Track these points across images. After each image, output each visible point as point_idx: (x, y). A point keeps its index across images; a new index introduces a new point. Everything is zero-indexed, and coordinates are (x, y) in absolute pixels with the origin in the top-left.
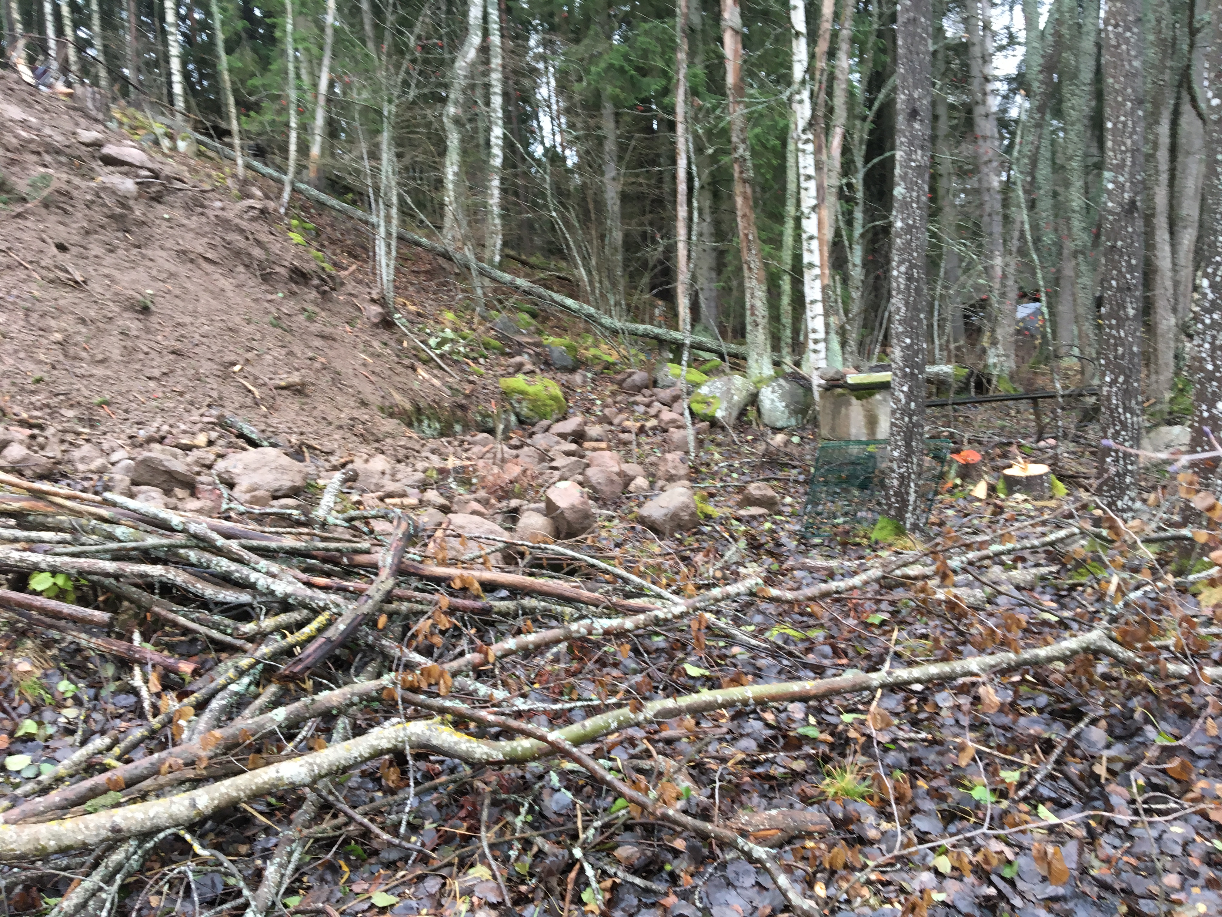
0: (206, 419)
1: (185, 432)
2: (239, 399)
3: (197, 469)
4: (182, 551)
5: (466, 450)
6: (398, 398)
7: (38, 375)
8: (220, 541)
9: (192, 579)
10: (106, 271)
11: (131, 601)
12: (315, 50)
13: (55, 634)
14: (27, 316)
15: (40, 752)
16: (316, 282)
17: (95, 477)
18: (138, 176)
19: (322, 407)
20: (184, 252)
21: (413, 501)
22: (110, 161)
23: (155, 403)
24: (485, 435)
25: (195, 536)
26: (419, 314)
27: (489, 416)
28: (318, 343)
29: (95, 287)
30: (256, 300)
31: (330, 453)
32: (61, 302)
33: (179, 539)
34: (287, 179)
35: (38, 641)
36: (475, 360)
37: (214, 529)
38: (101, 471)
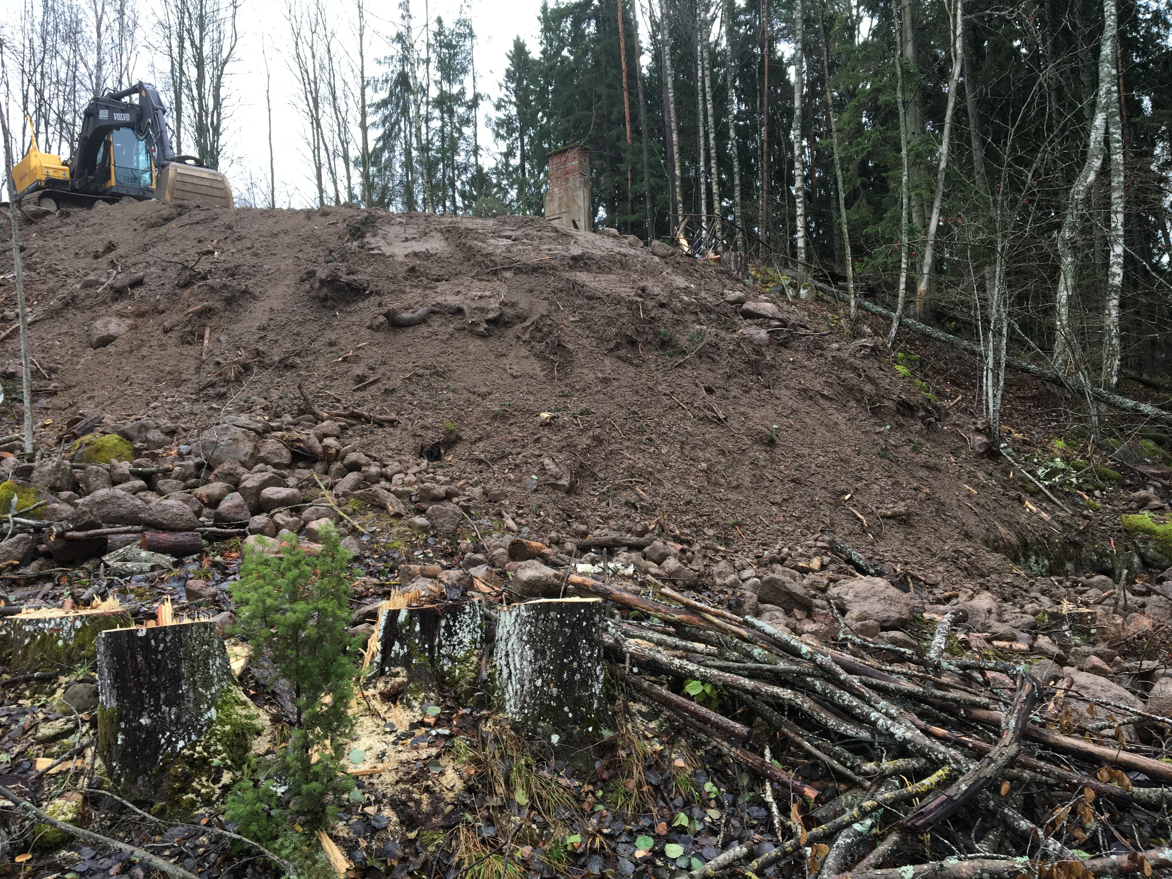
0: (819, 544)
1: (801, 555)
2: (848, 526)
3: (813, 592)
4: (809, 679)
5: (1081, 593)
6: (1003, 530)
7: (688, 498)
8: (844, 676)
9: (817, 707)
10: (742, 410)
11: (764, 718)
12: (926, 194)
13: (703, 737)
14: (682, 448)
15: (690, 846)
16: (921, 413)
17: (730, 592)
18: (770, 326)
19: (926, 538)
20: (805, 390)
21: (1022, 646)
22: (749, 315)
23: (776, 526)
24: (1103, 577)
25: (821, 667)
26: (1025, 442)
27: (1107, 556)
28: (922, 473)
29: (734, 423)
30: (866, 433)
31: (935, 585)
32: (707, 436)
33: (807, 667)
34: (895, 315)
35: (690, 741)
36: (1089, 492)
37: (837, 662)
38: (734, 585)
